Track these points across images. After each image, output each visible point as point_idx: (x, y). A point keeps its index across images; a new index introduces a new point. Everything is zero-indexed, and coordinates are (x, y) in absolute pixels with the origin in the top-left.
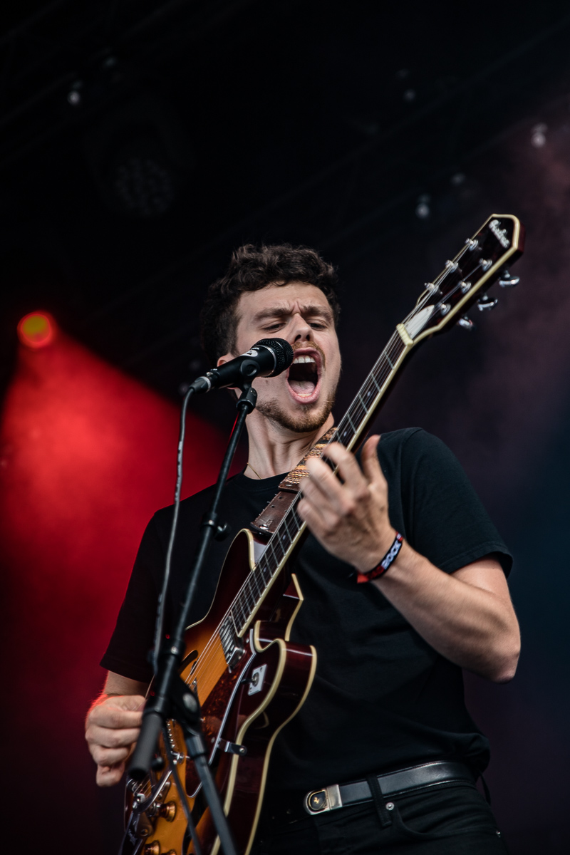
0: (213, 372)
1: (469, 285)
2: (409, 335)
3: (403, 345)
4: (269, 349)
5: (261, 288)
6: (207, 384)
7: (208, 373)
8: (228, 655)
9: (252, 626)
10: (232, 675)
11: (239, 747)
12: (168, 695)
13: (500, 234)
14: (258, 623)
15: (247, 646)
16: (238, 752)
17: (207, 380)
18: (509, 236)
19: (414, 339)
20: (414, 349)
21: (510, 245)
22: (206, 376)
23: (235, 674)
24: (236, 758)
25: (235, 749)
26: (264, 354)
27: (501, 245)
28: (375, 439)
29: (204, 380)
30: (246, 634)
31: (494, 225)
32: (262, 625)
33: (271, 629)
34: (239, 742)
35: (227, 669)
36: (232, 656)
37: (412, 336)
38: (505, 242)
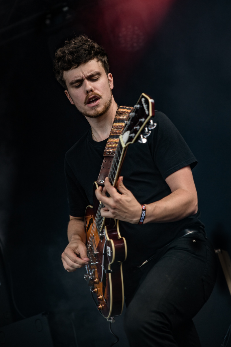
1: (139, 127)
2: (124, 142)
3: (122, 147)
5: (69, 70)
11: (110, 270)
13: (145, 107)
14: (105, 227)
19: (126, 144)
21: (149, 114)
24: (110, 274)
25: (109, 271)
28: (121, 178)
30: (103, 230)
31: (143, 100)
34: (109, 269)
38: (147, 112)
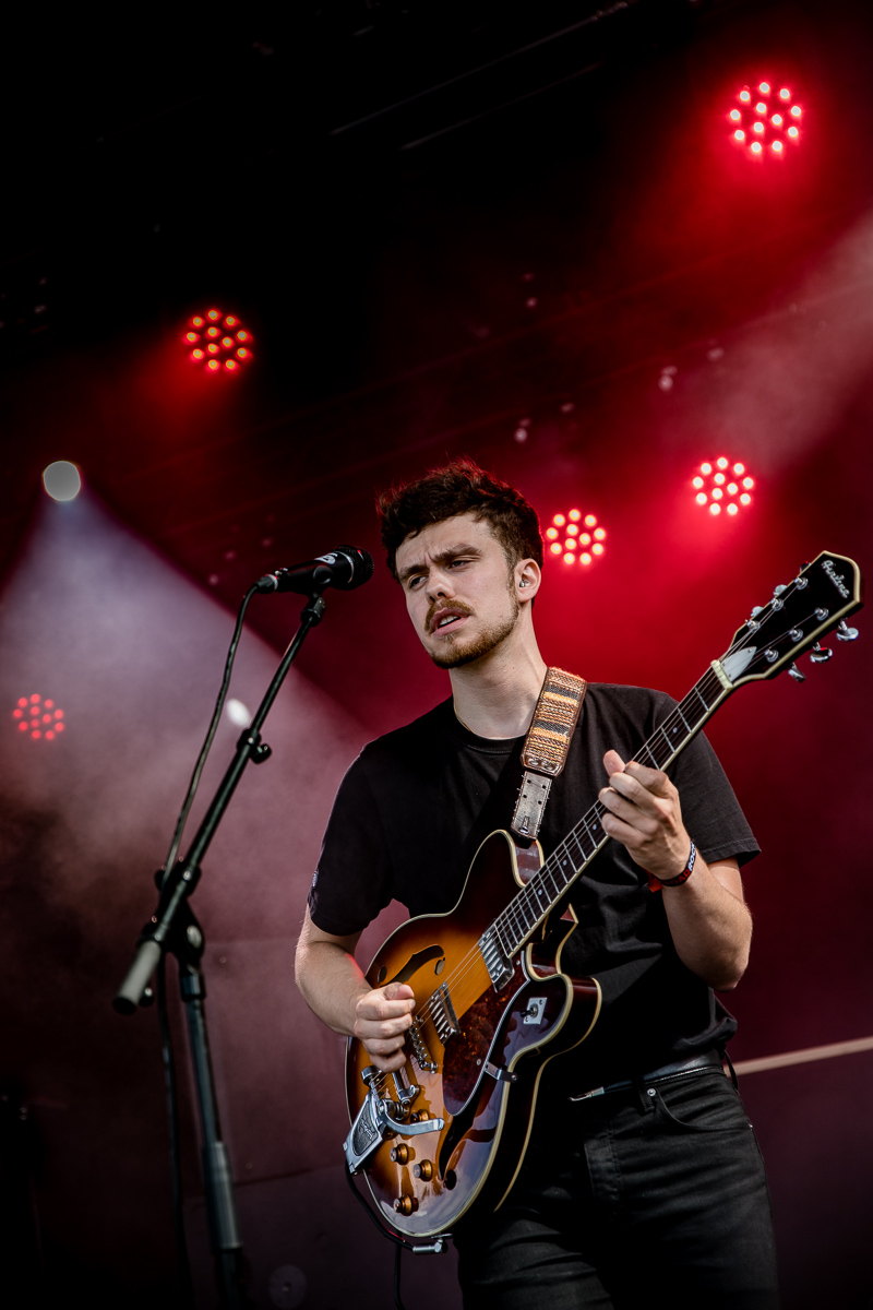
0: (282, 571)
1: (800, 635)
2: (728, 677)
3: (721, 688)
4: (348, 558)
6: (273, 584)
7: (277, 572)
8: (494, 974)
9: (524, 948)
10: (499, 996)
11: (511, 1074)
12: (172, 923)
13: (837, 580)
14: (531, 945)
15: (518, 969)
16: (509, 1079)
17: (274, 579)
18: (849, 584)
19: (733, 682)
20: (732, 692)
21: (851, 597)
22: (274, 574)
23: (504, 996)
26: (341, 562)
27: (840, 595)
29: (271, 579)
30: (517, 956)
31: (827, 565)
32: (534, 948)
33: (543, 956)
34: (510, 1070)
35: (492, 986)
36: (499, 976)
37: (732, 679)
38: (845, 593)
